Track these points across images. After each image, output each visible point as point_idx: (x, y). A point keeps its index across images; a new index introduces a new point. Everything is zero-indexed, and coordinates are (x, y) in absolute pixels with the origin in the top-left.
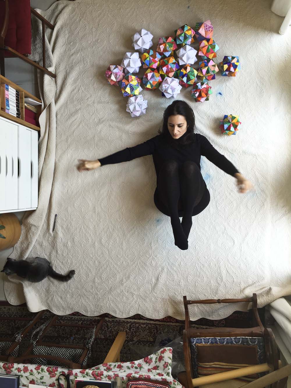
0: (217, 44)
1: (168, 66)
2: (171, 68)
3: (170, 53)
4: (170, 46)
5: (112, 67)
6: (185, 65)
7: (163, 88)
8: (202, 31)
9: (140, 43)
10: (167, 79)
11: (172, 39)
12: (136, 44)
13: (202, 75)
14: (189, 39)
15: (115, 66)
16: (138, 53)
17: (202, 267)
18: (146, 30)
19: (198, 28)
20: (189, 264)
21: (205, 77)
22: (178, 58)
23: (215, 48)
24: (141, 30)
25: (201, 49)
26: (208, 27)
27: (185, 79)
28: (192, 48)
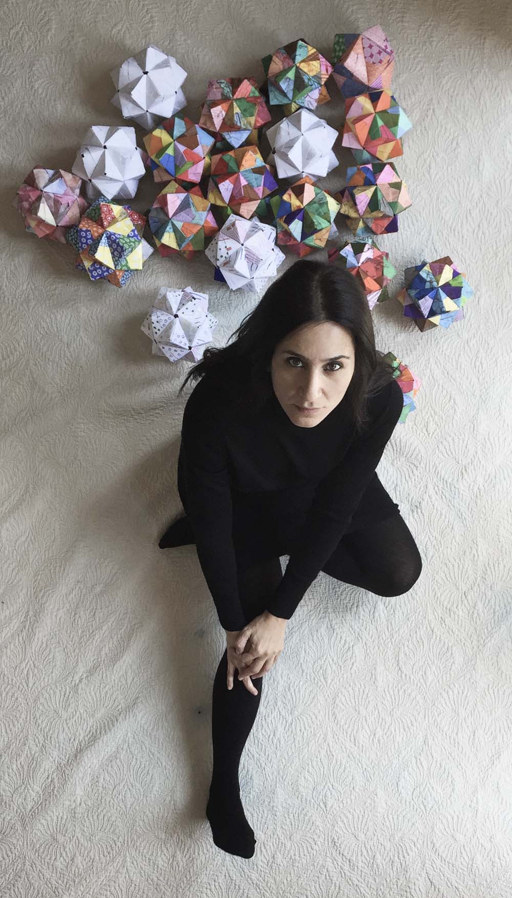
0: (404, 110)
1: (238, 180)
2: (249, 186)
3: (244, 136)
4: (245, 112)
5: (43, 175)
6: (297, 178)
7: (219, 253)
8: (356, 63)
9: (139, 94)
10: (233, 224)
11: (253, 89)
12: (127, 99)
13: (353, 214)
14: (312, 90)
15: (51, 172)
16: (132, 129)
17: (346, 868)
18: (163, 52)
19: (344, 51)
20: (304, 861)
21: (364, 222)
22: (274, 152)
23: (396, 124)
24: (144, 52)
25: (351, 125)
26: (375, 50)
27: (296, 228)
28: (322, 121)
